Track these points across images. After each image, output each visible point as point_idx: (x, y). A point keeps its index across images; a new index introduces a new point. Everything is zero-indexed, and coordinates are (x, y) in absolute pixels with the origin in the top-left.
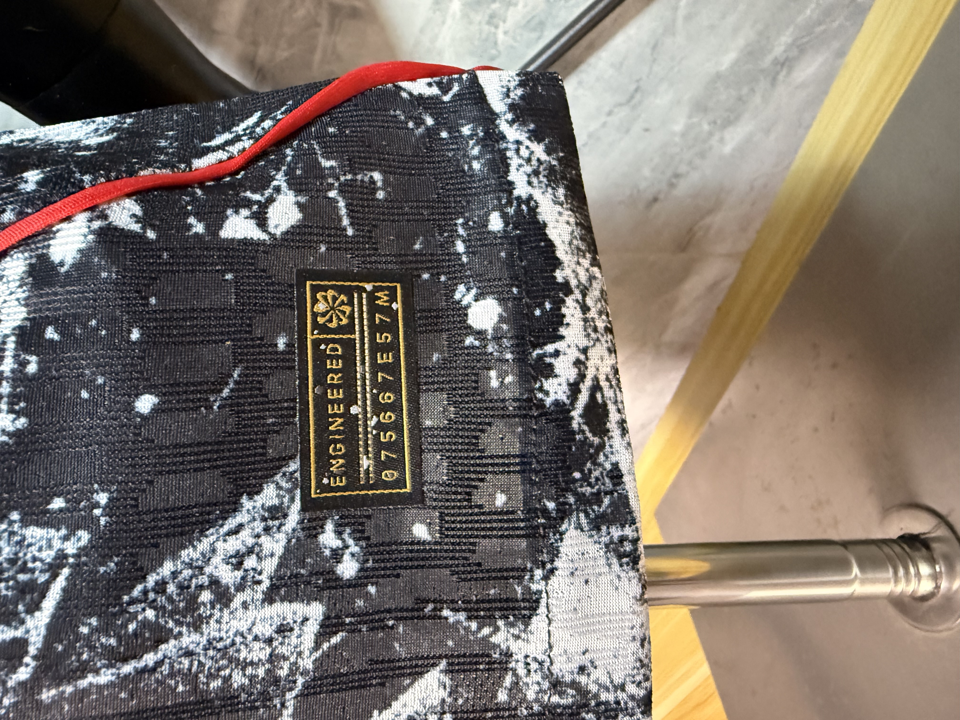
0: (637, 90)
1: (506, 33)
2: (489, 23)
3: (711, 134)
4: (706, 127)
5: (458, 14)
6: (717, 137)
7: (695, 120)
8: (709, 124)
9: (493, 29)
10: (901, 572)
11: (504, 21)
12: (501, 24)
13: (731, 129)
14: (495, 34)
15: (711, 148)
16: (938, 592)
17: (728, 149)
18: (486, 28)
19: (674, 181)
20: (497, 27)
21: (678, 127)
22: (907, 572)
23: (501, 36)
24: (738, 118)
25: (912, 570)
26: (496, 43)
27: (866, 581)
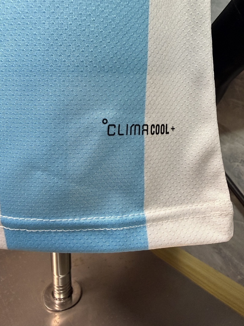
1: (238, 165)
2: (242, 160)
9: (240, 161)
10: (61, 288)
14: (238, 162)
16: (55, 299)
20: (240, 163)
22: (61, 290)
23: (237, 164)
25: (62, 291)
26: (235, 162)
27: (58, 279)
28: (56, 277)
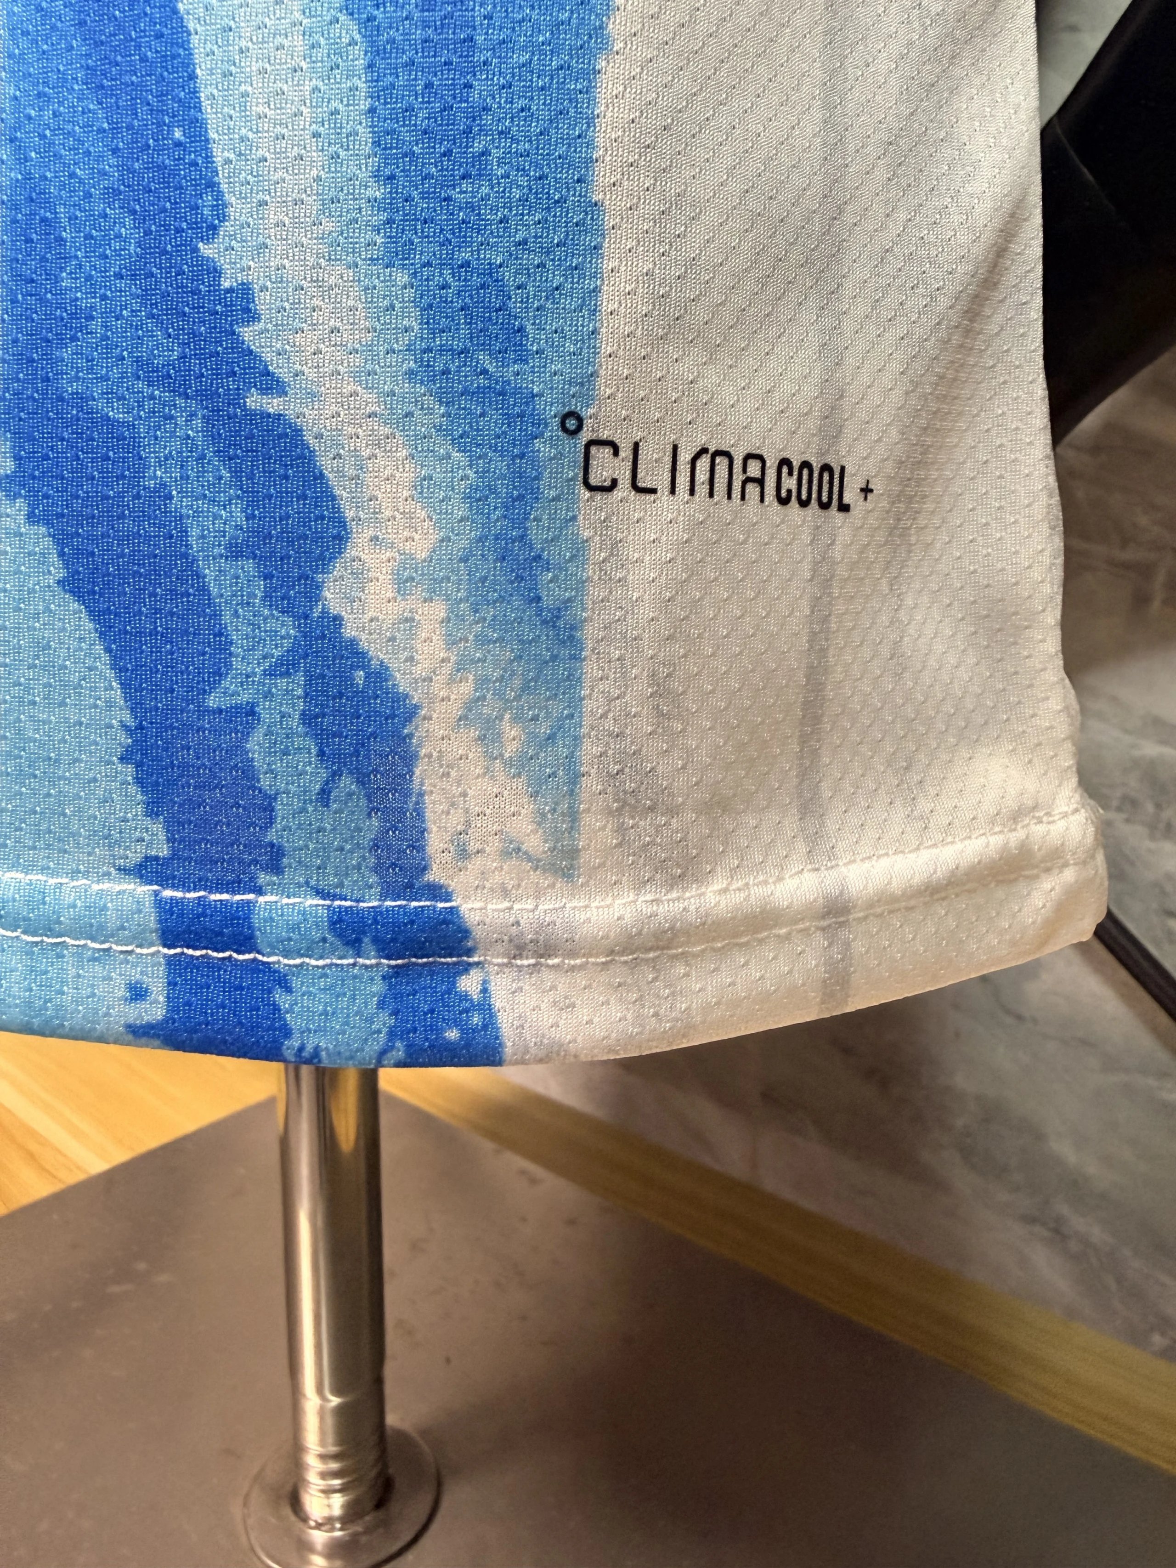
0: (1019, 1018)
5: (1136, 753)
10: (334, 1465)
11: (1127, 821)
12: (1124, 816)
16: (309, 1527)
18: (1118, 793)
22: (335, 1475)
25: (337, 1481)
27: (321, 1415)
28: (311, 1405)
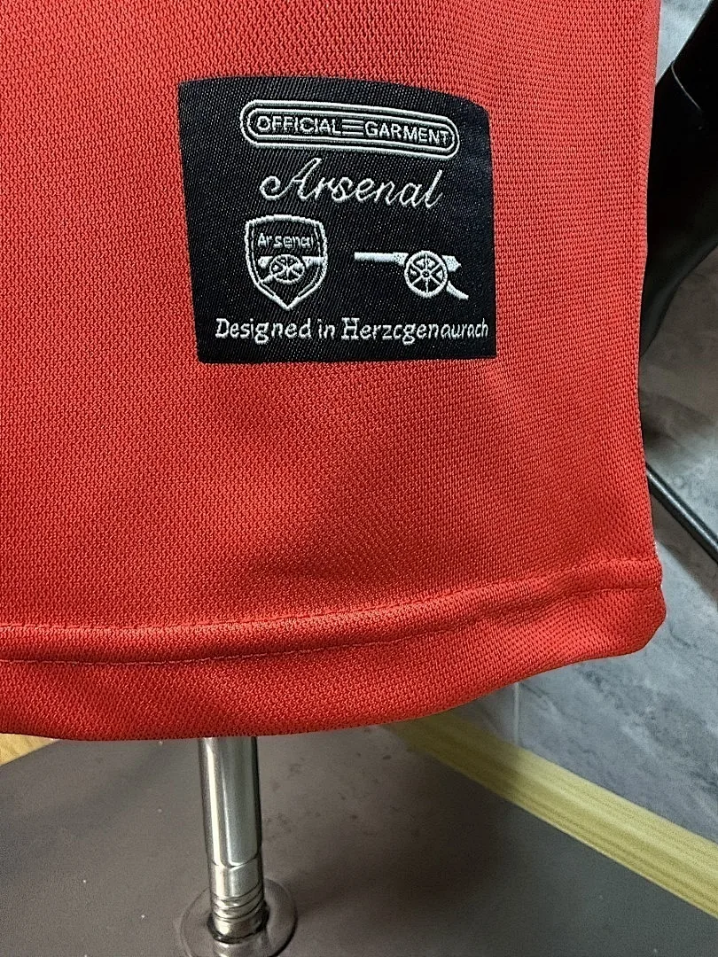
0: (686, 644)
3: (642, 714)
4: (648, 710)
6: (638, 719)
7: (656, 699)
8: (652, 712)
10: (234, 905)
13: (647, 733)
15: (627, 714)
17: (626, 729)
19: (593, 678)
21: (647, 683)
22: (234, 910)
24: (657, 739)
27: (226, 875)
28: (219, 868)
